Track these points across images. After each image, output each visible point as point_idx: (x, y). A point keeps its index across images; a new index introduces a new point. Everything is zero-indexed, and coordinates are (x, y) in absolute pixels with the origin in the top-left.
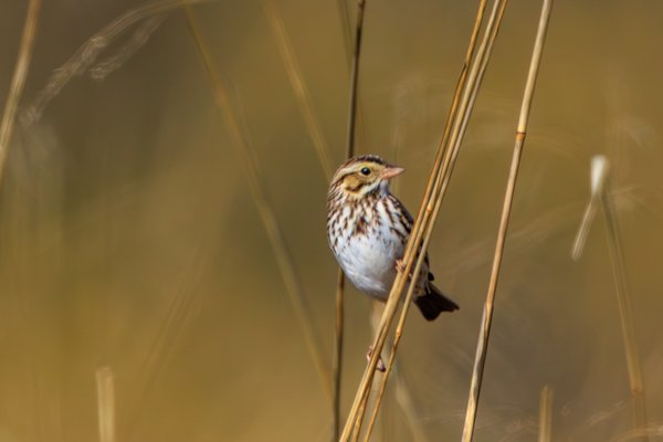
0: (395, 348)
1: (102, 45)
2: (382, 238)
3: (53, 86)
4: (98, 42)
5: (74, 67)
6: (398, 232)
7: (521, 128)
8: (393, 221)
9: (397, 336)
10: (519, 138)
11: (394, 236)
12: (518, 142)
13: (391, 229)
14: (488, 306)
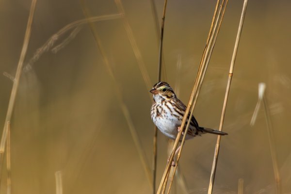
0: (178, 162)
1: (57, 39)
2: (168, 118)
3: (36, 56)
4: (55, 37)
5: (45, 48)
6: (175, 116)
7: (231, 72)
8: (171, 112)
9: (178, 157)
10: (230, 76)
11: (174, 118)
12: (230, 77)
13: (172, 115)
14: (217, 145)
